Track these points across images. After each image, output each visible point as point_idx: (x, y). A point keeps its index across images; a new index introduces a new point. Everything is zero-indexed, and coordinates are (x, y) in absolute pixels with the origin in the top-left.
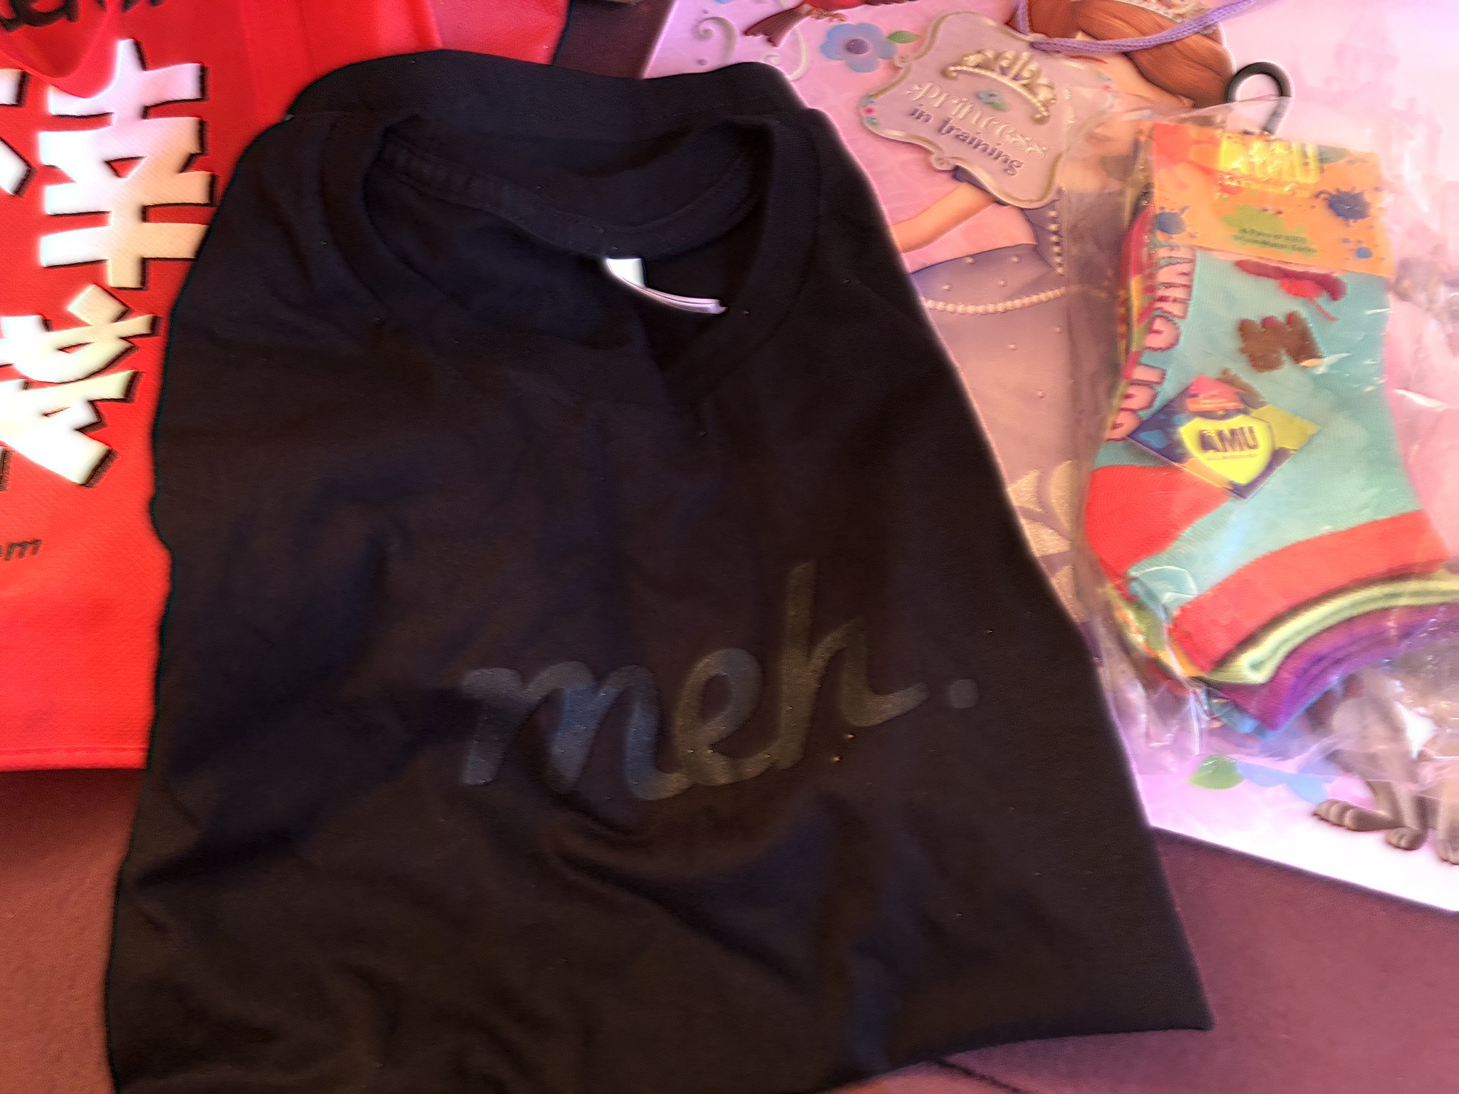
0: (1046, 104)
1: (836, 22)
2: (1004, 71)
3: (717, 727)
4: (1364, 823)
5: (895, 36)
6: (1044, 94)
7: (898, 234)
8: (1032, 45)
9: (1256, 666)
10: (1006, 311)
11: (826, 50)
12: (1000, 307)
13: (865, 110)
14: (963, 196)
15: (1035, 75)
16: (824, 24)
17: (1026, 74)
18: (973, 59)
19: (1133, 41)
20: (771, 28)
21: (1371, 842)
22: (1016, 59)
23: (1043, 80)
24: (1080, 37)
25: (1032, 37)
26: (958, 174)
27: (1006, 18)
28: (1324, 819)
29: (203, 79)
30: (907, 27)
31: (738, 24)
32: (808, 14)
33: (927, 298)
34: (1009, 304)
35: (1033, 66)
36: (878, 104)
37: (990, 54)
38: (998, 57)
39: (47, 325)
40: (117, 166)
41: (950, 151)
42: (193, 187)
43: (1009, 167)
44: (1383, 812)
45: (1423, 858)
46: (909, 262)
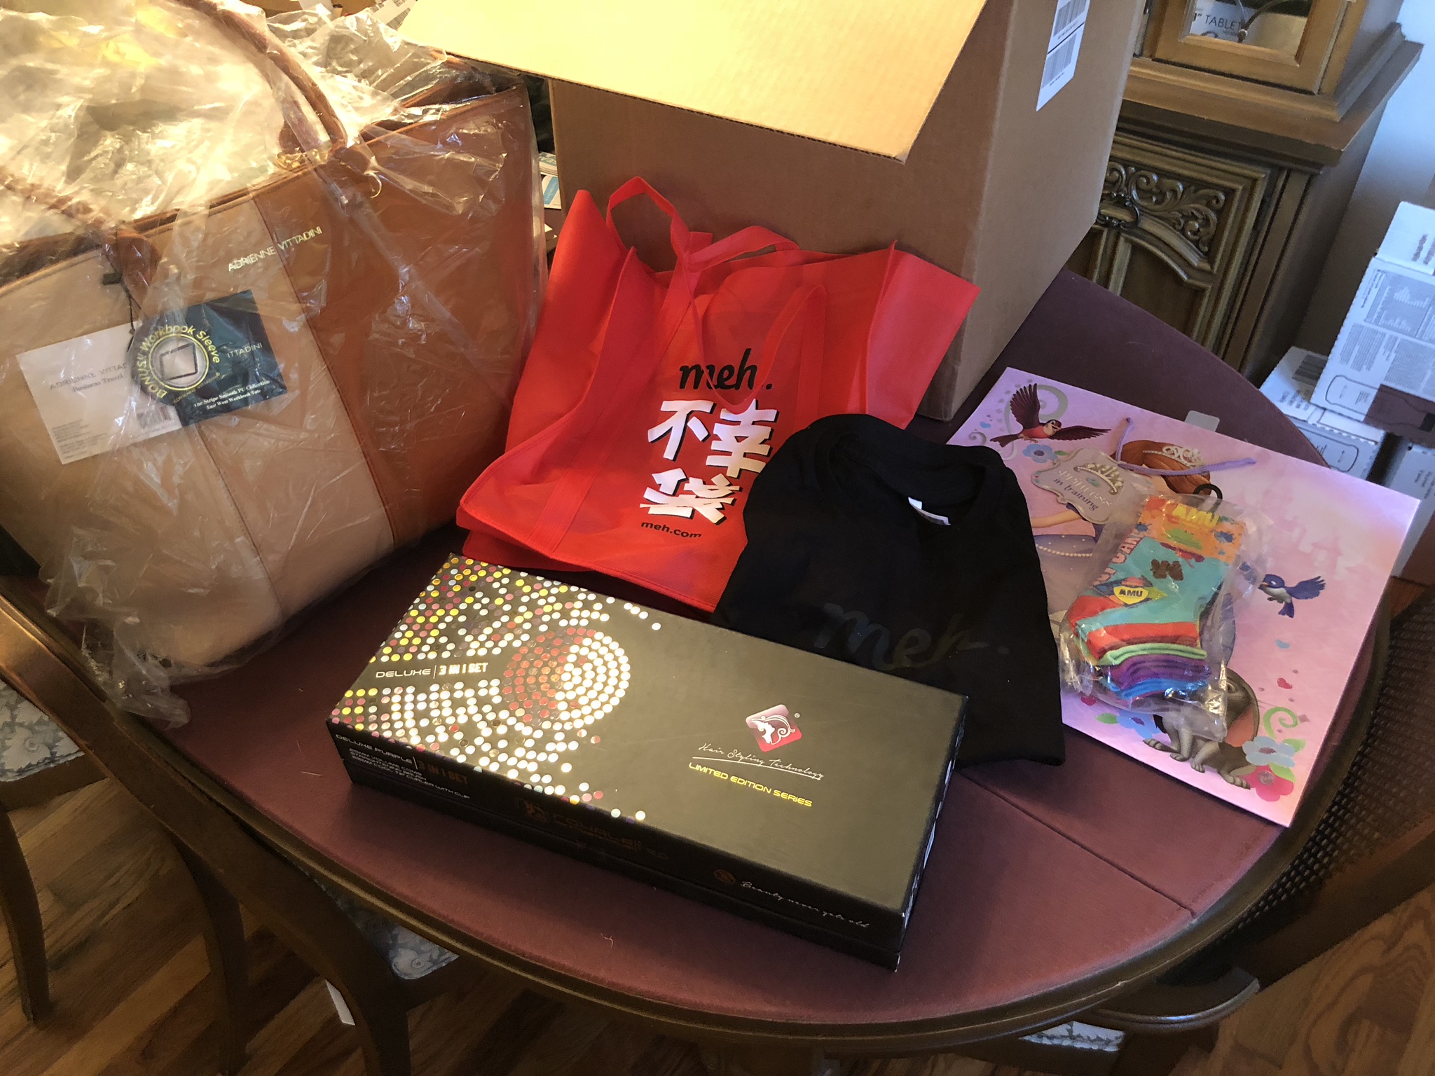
0: (1118, 488)
1: (1033, 442)
2: (1102, 473)
3: (911, 651)
4: (1165, 748)
5: (1059, 453)
6: (1119, 484)
7: (1033, 522)
8: (1119, 465)
9: (1116, 658)
10: (1073, 557)
11: (1026, 452)
12: (1071, 555)
13: (1036, 476)
14: (1072, 513)
15: (1118, 476)
16: (1028, 442)
17: (1113, 475)
18: (1090, 466)
19: (1169, 472)
20: (1004, 440)
21: (1166, 755)
22: (1111, 468)
23: (1120, 479)
24: (1144, 466)
25: (1120, 462)
26: (1070, 506)
27: (1112, 453)
28: (1148, 744)
29: (777, 415)
30: (1064, 450)
31: (989, 438)
32: (1022, 438)
33: (1040, 545)
34: (1075, 555)
35: (1117, 473)
36: (1041, 476)
37: (1098, 466)
38: (1102, 467)
39: (704, 483)
40: (739, 439)
41: (1069, 497)
42: (764, 450)
43: (1094, 507)
44: (1175, 748)
45: (1187, 765)
46: (1035, 532)
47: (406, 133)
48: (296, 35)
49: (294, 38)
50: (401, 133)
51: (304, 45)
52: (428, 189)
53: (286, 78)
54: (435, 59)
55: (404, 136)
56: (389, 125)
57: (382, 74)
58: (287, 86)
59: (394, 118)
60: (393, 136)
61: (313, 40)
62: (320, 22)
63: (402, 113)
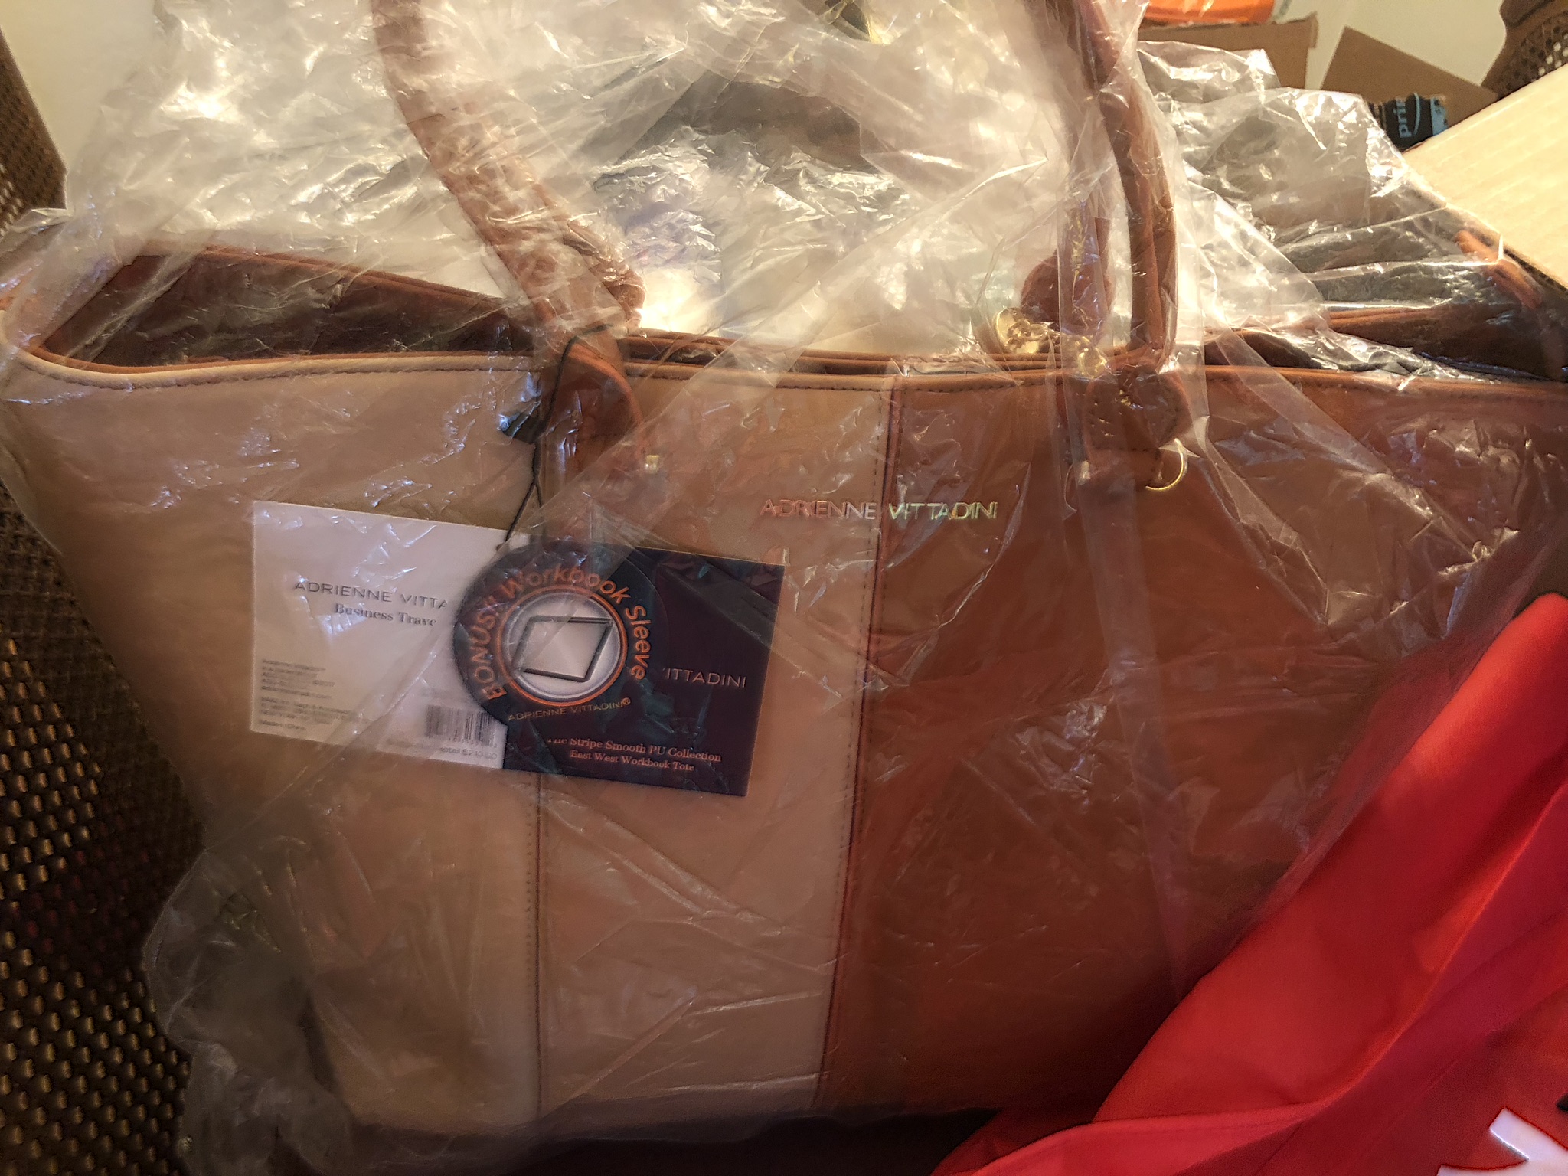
47: (1307, 385)
48: (1182, 92)
49: (1174, 97)
50: (1294, 381)
51: (1187, 116)
52: (1285, 536)
53: (1111, 163)
54: (1466, 251)
55: (1297, 392)
56: (1275, 353)
57: (1319, 236)
58: (1104, 180)
59: (1297, 342)
60: (1271, 380)
61: (1208, 114)
62: (1245, 84)
63: (1322, 339)
